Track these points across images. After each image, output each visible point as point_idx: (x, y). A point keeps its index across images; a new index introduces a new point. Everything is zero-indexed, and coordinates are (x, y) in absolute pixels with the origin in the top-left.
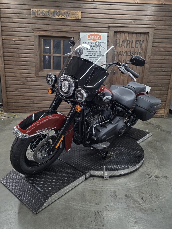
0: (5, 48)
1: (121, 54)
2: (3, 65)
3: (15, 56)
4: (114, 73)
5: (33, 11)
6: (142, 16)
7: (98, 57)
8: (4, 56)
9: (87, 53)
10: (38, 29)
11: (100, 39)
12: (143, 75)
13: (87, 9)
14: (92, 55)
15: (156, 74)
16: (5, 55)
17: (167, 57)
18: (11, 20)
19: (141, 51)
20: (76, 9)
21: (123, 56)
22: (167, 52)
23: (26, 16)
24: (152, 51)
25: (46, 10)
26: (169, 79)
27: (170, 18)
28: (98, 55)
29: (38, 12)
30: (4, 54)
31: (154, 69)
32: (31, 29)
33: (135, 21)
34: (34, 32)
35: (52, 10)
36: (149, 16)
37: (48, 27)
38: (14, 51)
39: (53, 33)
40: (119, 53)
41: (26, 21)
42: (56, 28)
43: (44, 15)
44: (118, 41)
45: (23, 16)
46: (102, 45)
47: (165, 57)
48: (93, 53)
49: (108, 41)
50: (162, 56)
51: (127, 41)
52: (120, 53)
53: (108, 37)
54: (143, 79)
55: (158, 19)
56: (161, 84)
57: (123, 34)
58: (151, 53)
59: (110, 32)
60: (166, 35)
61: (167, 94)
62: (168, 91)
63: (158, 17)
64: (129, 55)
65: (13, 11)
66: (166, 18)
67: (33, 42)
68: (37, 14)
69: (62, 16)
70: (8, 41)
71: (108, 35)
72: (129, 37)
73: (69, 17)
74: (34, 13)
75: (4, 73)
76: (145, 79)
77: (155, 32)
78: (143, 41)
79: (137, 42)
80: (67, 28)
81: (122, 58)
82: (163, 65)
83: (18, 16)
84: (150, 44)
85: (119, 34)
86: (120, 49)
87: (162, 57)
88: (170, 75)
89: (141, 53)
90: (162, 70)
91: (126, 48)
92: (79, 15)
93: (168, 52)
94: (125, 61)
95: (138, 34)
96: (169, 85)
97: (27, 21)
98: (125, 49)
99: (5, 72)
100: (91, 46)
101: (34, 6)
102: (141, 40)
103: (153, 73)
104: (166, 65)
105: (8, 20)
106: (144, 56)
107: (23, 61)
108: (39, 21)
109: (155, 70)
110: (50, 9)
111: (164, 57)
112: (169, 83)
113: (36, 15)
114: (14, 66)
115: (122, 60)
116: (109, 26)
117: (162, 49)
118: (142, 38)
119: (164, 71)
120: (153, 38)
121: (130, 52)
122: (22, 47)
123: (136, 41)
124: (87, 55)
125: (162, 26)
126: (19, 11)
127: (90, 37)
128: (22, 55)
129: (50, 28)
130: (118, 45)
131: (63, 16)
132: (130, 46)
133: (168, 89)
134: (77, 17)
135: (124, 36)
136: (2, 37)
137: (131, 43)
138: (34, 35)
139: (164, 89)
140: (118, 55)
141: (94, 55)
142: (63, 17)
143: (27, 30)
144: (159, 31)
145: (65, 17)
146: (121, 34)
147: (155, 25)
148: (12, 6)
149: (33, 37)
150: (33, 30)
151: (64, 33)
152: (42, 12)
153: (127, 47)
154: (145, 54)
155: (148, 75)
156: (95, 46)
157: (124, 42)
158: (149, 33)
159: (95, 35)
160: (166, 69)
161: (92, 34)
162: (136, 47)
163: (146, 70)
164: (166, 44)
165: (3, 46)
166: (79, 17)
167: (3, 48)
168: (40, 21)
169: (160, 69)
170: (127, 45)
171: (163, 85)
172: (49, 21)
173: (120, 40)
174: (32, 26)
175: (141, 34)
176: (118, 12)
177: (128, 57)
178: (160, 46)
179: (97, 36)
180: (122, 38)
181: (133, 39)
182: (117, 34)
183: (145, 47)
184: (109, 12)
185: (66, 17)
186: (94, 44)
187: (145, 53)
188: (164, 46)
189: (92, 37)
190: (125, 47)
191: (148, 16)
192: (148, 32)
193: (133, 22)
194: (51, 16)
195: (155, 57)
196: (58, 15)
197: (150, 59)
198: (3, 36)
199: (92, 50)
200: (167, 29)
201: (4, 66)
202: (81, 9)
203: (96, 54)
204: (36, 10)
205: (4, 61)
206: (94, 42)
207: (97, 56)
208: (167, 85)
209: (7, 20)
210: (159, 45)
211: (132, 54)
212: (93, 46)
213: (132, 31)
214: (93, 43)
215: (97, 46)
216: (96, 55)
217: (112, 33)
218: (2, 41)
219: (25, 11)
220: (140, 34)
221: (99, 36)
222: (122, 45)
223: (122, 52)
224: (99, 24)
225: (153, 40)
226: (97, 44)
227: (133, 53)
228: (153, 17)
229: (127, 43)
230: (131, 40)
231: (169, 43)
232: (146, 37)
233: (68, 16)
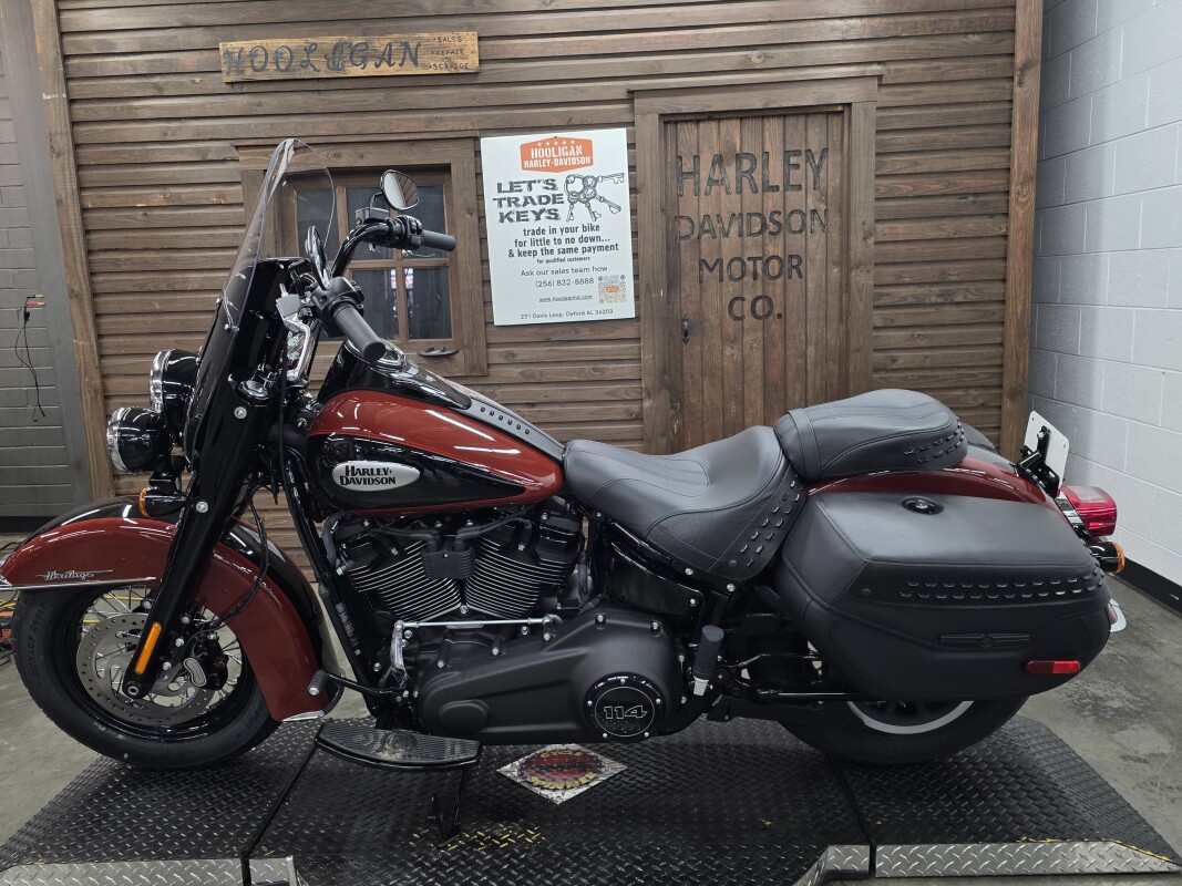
0: (100, 251)
1: (712, 231)
2: (89, 338)
3: (150, 287)
4: (686, 333)
5: (227, 53)
6: (803, 25)
7: (587, 254)
8: (95, 295)
9: (528, 238)
10: (261, 142)
11: (588, 160)
12: (847, 333)
13: (505, 18)
14: (556, 248)
15: (918, 320)
16: (98, 288)
17: (971, 225)
18: (122, 108)
19: (823, 207)
20: (449, 22)
21: (725, 241)
22: (964, 195)
23: (198, 80)
24: (877, 199)
25: (295, 43)
26: (998, 340)
27: (956, 17)
28: (584, 244)
29: (253, 55)
30: (92, 283)
31: (904, 291)
32: (227, 144)
33: (766, 51)
34: (242, 156)
35: (328, 41)
36: (841, 18)
37: (313, 127)
38: (146, 262)
39: (338, 156)
40: (702, 226)
41: (196, 107)
42: (354, 125)
43: (287, 69)
44: (688, 166)
45: (181, 85)
46: (601, 189)
47: (959, 222)
48: (558, 235)
49: (632, 168)
50: (937, 222)
51: (739, 157)
52: (706, 227)
53: (631, 146)
54: (847, 350)
55: (894, 33)
56: (955, 372)
57: (714, 125)
58: (877, 210)
59: (638, 119)
60: (946, 110)
61: (999, 428)
62: (1000, 407)
63: (891, 20)
64: (757, 229)
65: (130, 64)
66: (935, 22)
67: (242, 210)
68: (253, 66)
69: (377, 66)
70: (111, 215)
71: (630, 135)
72: (747, 137)
73: (416, 64)
74: (237, 61)
75: (97, 382)
76: (858, 351)
77: (886, 97)
78: (825, 150)
79: (793, 160)
80: (410, 120)
81: (720, 251)
82: (954, 271)
83: (156, 86)
84: (864, 164)
85: (691, 126)
86: (706, 206)
87: (938, 228)
88: (996, 318)
89: (821, 213)
90: (950, 294)
91: (735, 197)
92: (465, 49)
93: (971, 199)
94: (737, 264)
95: (791, 121)
96: (1001, 375)
97: (203, 105)
98: (731, 203)
99: (104, 376)
100: (544, 200)
101: (235, 30)
102: (815, 147)
103: (902, 316)
104: (968, 265)
105: (108, 108)
106: (841, 228)
107: (194, 308)
108: (264, 99)
109: (910, 300)
110: (317, 36)
111: (949, 227)
112: (997, 362)
113: (249, 74)
114: (150, 339)
115: (720, 261)
116: (631, 92)
117: (934, 186)
118: (814, 134)
119: (960, 298)
120: (878, 132)
121: (761, 215)
122: (187, 238)
123: (787, 154)
124: (528, 247)
125: (920, 65)
126: (161, 60)
127: (534, 153)
128: (186, 281)
129: (323, 133)
130: (689, 184)
131: (384, 66)
132: (759, 183)
133: (1001, 395)
134: (459, 62)
135: (719, 134)
136: (81, 198)
137: (759, 165)
138: (243, 173)
139: (975, 399)
140: (695, 235)
141: (564, 245)
142: (385, 69)
143: (207, 150)
144: (904, 94)
145: (396, 66)
146: (701, 125)
147: (879, 63)
148: (122, 42)
149: (239, 183)
150: (237, 147)
151: (397, 148)
152: (278, 56)
153: (740, 191)
154: (841, 217)
155: (876, 328)
156: (565, 198)
157: (721, 166)
158: (849, 105)
159: (561, 145)
160: (972, 287)
161: (544, 142)
162: (788, 186)
163: (861, 306)
164: (954, 154)
165: (87, 242)
166: (469, 61)
167: (89, 252)
168: (271, 102)
169: (935, 289)
170: (739, 181)
171: (969, 375)
172: (314, 97)
173: (697, 158)
174: (227, 127)
175: (810, 119)
176: (670, 14)
177: (749, 241)
178: (919, 169)
179: (569, 145)
180: (711, 148)
181: (768, 148)
182: (679, 126)
183: (841, 182)
184: (624, 18)
185: (401, 65)
186: (560, 189)
187: (840, 211)
188: (940, 168)
189: (545, 152)
190: (728, 193)
191: (838, 22)
192: (844, 105)
193: (754, 59)
194: (323, 67)
195: (901, 229)
196: (359, 61)
197: (871, 241)
198: (84, 194)
199: (554, 224)
200: (946, 78)
201: (99, 346)
202: (473, 20)
203: (573, 240)
204: (246, 45)
205: (97, 316)
206: (560, 178)
207: (580, 250)
208: (992, 375)
209: (102, 110)
210: (915, 163)
211: (775, 222)
212: (555, 199)
213: (759, 105)
214: (551, 184)
215: (574, 198)
216: (577, 244)
217: (649, 126)
218: (83, 219)
219: (189, 60)
220: (802, 120)
221: (579, 148)
222: (711, 182)
223: (714, 219)
224: (577, 89)
225: (878, 144)
226: (577, 186)
227: (776, 217)
228: (864, 20)
229: (738, 169)
230: (758, 154)
231: (966, 149)
232: (835, 130)
233: (408, 63)
